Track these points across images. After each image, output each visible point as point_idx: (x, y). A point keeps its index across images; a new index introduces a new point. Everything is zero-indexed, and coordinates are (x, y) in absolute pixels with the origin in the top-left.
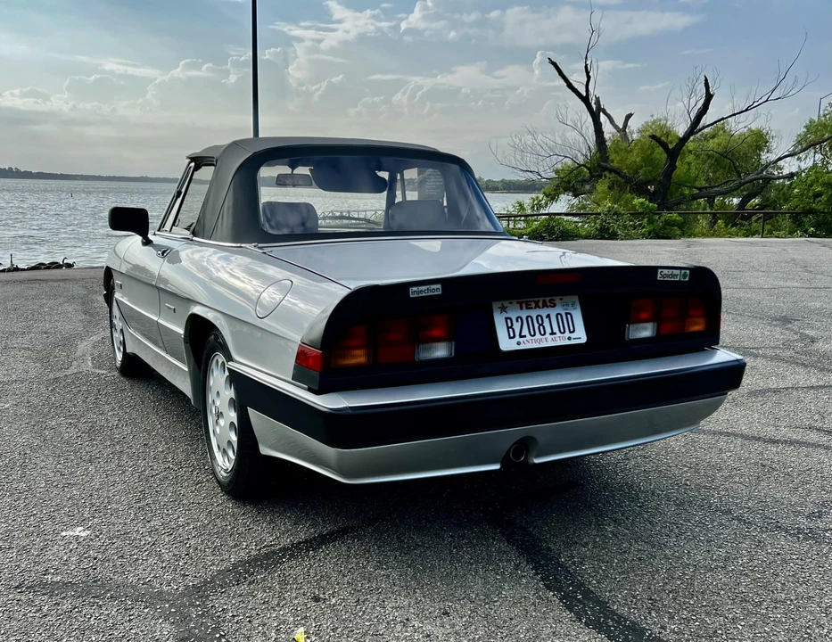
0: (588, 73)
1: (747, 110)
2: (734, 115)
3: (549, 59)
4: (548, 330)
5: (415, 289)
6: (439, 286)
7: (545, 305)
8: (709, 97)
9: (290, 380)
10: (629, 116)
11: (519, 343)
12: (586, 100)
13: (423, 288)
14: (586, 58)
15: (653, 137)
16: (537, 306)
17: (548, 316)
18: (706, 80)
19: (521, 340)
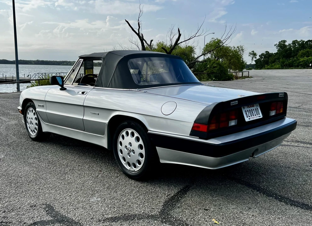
0: (139, 25)
1: (189, 39)
2: (185, 41)
3: (126, 20)
4: (254, 115)
5: (232, 103)
6: (237, 101)
7: (252, 106)
8: (180, 35)
9: (189, 136)
10: (152, 41)
11: (249, 119)
12: (138, 34)
13: (234, 102)
14: (138, 20)
15: (163, 48)
16: (251, 107)
17: (253, 110)
18: (179, 29)
19: (250, 118)
